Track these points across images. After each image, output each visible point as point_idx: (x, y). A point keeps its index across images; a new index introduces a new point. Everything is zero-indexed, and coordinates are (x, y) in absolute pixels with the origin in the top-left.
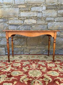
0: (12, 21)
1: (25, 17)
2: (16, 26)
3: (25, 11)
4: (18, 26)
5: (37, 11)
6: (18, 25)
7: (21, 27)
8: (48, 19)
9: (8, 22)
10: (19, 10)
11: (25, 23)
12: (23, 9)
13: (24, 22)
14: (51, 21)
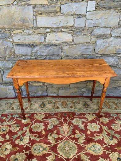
0: (19, 37)
1: (48, 28)
2: (29, 47)
3: (48, 13)
4: (34, 47)
5: (74, 14)
6: (33, 45)
7: (40, 48)
8: (98, 32)
9: (11, 40)
10: (33, 11)
11: (47, 41)
12: (42, 9)
13: (45, 38)
14: (103, 36)
